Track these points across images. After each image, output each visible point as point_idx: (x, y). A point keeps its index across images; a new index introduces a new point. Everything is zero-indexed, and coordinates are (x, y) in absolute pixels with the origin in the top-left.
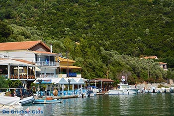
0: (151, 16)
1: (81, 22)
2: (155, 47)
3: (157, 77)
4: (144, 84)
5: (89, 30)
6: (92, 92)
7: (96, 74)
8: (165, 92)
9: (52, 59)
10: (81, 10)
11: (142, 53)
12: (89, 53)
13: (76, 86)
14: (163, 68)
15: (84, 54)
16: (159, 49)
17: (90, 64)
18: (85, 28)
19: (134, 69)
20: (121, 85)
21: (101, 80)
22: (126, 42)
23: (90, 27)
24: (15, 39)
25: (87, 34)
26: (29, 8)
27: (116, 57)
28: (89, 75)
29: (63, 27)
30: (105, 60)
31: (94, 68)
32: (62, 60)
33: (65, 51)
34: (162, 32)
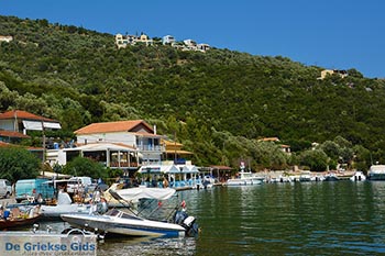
0: (269, 88)
1: (183, 96)
2: (276, 126)
3: (281, 163)
4: (266, 172)
5: (194, 107)
6: (209, 183)
7: (209, 160)
8: (295, 180)
9: (156, 142)
10: (183, 82)
11: (260, 134)
12: (198, 134)
13: (189, 176)
14: (285, 152)
15: (193, 136)
16: (280, 129)
17: (201, 148)
18: (189, 104)
19: (253, 154)
20: (242, 173)
21: (218, 168)
22: (240, 121)
23: (195, 102)
24: (110, 118)
25: (191, 111)
26: (120, 81)
27: (231, 139)
28: (200, 161)
29: (163, 103)
30: (218, 142)
31: (206, 153)
32: (168, 143)
33: (169, 132)
34: (283, 108)
